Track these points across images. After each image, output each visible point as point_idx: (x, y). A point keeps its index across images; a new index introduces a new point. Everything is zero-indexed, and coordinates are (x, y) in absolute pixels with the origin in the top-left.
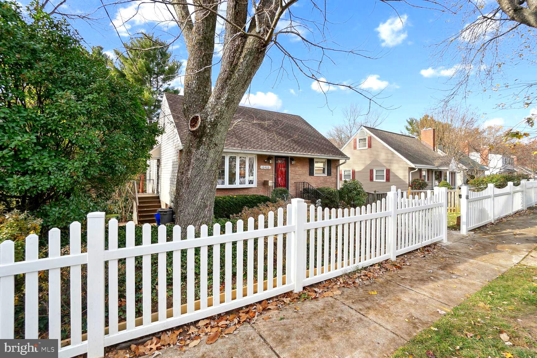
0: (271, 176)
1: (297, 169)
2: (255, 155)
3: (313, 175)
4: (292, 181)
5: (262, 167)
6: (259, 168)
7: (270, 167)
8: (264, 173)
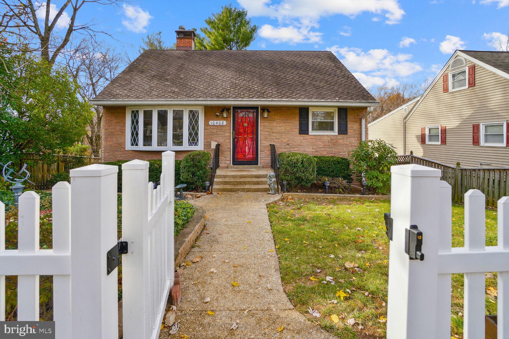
0: (227, 134)
1: (275, 124)
2: (201, 107)
3: (307, 133)
4: (265, 142)
5: (211, 123)
6: (206, 124)
7: (225, 123)
8: (215, 131)
